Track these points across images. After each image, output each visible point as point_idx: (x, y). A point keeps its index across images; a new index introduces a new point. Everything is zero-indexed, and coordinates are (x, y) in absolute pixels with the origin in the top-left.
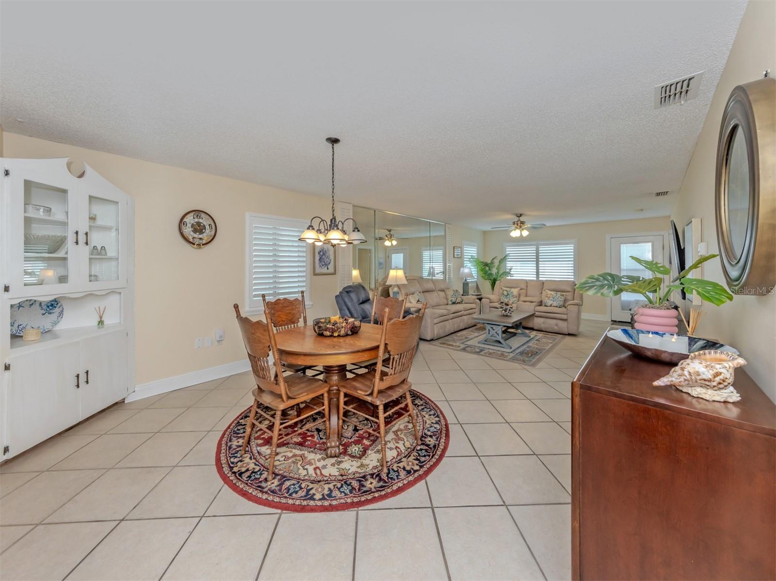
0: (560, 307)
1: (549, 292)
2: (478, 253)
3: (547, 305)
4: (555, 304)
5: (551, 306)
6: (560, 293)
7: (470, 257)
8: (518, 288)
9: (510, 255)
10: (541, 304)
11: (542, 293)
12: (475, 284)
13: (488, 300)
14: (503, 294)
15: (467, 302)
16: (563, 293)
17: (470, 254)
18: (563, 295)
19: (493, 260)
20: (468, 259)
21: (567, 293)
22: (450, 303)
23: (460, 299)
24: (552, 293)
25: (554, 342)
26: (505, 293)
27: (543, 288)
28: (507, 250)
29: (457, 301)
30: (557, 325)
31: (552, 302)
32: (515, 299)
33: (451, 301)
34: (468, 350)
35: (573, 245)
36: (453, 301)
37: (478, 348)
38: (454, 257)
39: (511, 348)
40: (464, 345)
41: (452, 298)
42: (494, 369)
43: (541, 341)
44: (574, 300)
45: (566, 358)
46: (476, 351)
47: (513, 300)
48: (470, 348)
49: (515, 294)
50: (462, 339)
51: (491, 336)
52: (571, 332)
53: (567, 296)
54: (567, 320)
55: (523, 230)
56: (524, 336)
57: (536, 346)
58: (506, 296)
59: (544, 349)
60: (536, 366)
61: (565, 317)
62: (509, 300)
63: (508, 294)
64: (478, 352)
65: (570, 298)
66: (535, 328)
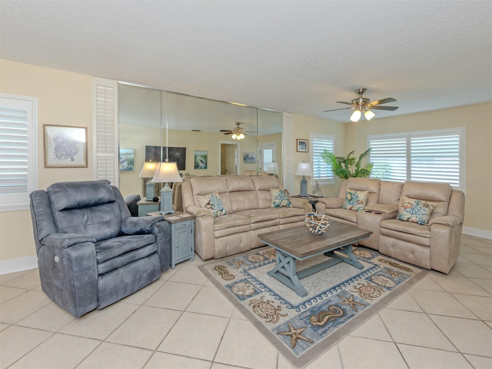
0: (421, 224)
1: (407, 200)
2: (335, 147)
3: (402, 218)
4: (414, 218)
5: (407, 221)
6: (424, 202)
7: (323, 152)
8: (367, 191)
9: (373, 149)
10: (395, 216)
11: (399, 199)
12: (315, 184)
13: (324, 205)
14: (346, 198)
15: (295, 206)
16: (428, 203)
17: (323, 149)
18: (428, 206)
19: (349, 155)
20: (320, 154)
21: (436, 204)
22: (273, 206)
23: (286, 201)
24: (412, 201)
25: (399, 286)
26: (349, 197)
27: (401, 193)
28: (371, 144)
29: (283, 203)
30: (412, 252)
31: (409, 215)
32: (360, 205)
33: (274, 204)
34: (236, 288)
35: (458, 136)
36: (276, 204)
37: (255, 285)
38: (297, 151)
39: (306, 294)
40: (244, 275)
41: (276, 200)
42: (214, 361)
43: (375, 281)
44: (447, 214)
45: (395, 343)
46: (243, 293)
47: (358, 206)
48: (244, 284)
49: (360, 199)
50: (256, 261)
51: (281, 268)
52: (435, 268)
53: (435, 207)
54: (429, 246)
55: (367, 111)
56: (353, 265)
57: (356, 295)
58: (349, 201)
59: (365, 305)
60: (307, 364)
61: (426, 241)
62: (352, 206)
63: (352, 198)
64: (245, 296)
65: (441, 209)
66: (380, 251)
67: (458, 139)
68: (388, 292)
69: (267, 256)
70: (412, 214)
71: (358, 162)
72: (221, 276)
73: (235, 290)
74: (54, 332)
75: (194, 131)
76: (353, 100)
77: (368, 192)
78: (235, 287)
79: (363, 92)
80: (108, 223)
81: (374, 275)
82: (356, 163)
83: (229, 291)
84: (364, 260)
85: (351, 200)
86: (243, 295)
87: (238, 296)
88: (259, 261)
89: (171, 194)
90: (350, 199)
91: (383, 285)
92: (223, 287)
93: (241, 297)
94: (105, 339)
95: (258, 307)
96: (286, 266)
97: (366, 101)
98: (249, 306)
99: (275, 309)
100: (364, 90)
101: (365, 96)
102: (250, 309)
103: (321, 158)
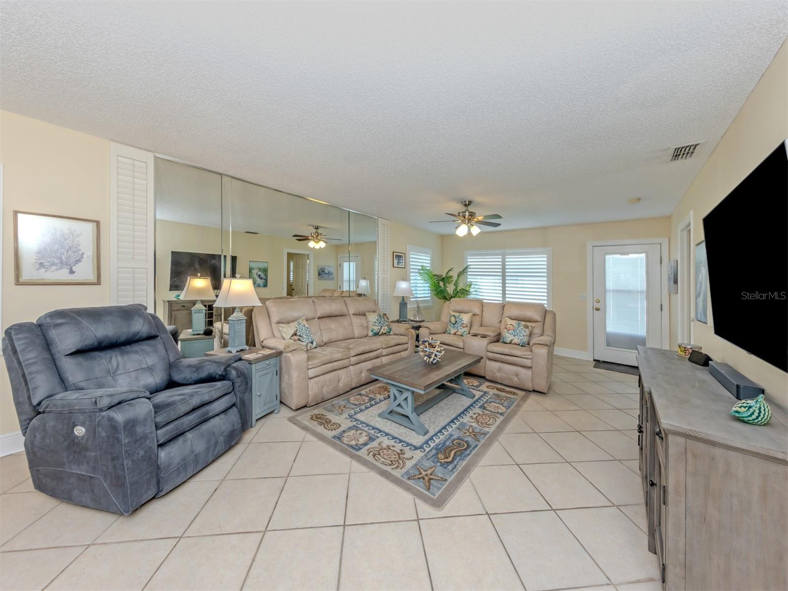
0: (522, 346)
1: (510, 322)
2: (432, 263)
3: (505, 340)
4: (516, 341)
5: (510, 343)
6: (524, 323)
7: (420, 268)
8: (471, 312)
9: (470, 267)
10: (498, 339)
11: (501, 321)
12: (416, 306)
13: (428, 330)
14: (450, 321)
15: (397, 333)
16: (528, 324)
17: (421, 264)
18: (527, 327)
19: (448, 272)
20: (417, 271)
21: (534, 325)
22: (371, 334)
23: (386, 328)
24: (514, 322)
25: (509, 410)
26: (453, 320)
27: (503, 314)
28: (468, 260)
29: (382, 330)
30: (517, 375)
31: (512, 337)
32: (465, 329)
33: (372, 331)
34: (347, 437)
35: (546, 256)
36: (374, 331)
37: (368, 431)
38: (393, 267)
39: (426, 433)
40: (351, 421)
41: (374, 327)
42: (346, 524)
43: (488, 408)
44: (542, 335)
45: (518, 465)
46: (357, 442)
47: (463, 331)
48: (354, 431)
49: (465, 322)
50: (360, 404)
51: (397, 406)
52: (537, 389)
53: (533, 328)
54: (531, 368)
55: (473, 226)
56: (465, 395)
57: (474, 425)
58: (454, 324)
59: (485, 434)
60: (446, 503)
61: (528, 363)
62: (456, 330)
63: (456, 322)
64: (360, 445)
65: (537, 331)
66: (487, 377)
67: (545, 259)
68: (502, 418)
69: (372, 396)
70: (514, 336)
71: (456, 281)
72: (322, 426)
73: (345, 440)
74: (85, 545)
75: (249, 233)
76: (459, 213)
77: (472, 314)
78: (344, 437)
79: (469, 205)
80: (150, 369)
81: (486, 402)
82: (454, 281)
83: (339, 443)
84: (473, 389)
85: (455, 324)
86: (357, 444)
87: (352, 447)
88: (364, 403)
89: (243, 323)
90: (454, 322)
91: (496, 411)
92: (329, 439)
93: (355, 447)
94: (183, 535)
95: (379, 454)
96: (403, 404)
97: (472, 215)
98: (368, 455)
99: (399, 454)
100: (470, 203)
101: (471, 208)
102: (370, 458)
103: (418, 275)
